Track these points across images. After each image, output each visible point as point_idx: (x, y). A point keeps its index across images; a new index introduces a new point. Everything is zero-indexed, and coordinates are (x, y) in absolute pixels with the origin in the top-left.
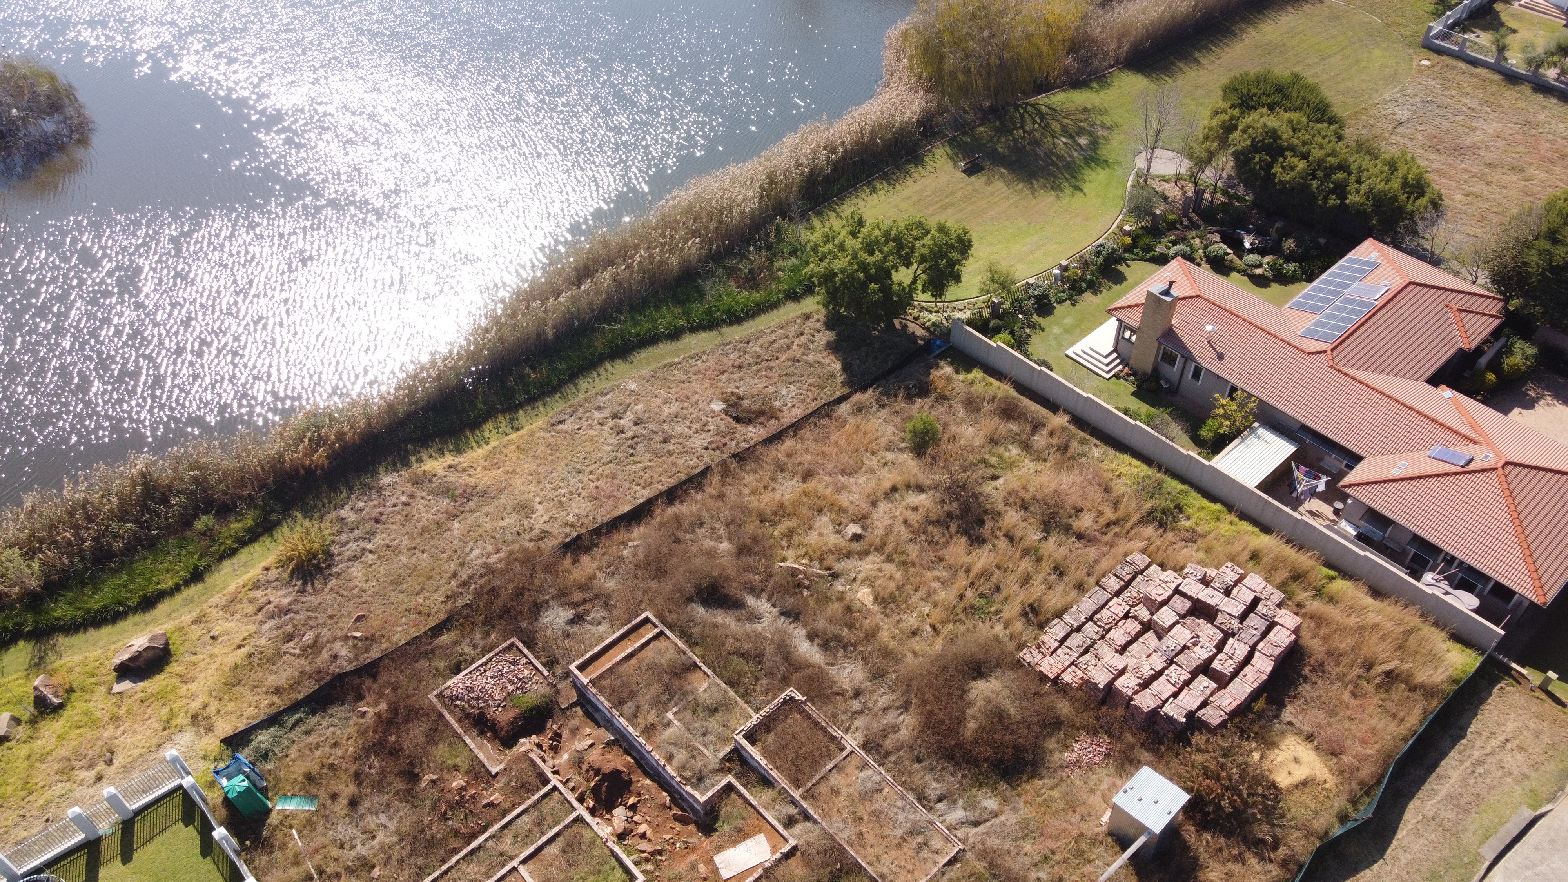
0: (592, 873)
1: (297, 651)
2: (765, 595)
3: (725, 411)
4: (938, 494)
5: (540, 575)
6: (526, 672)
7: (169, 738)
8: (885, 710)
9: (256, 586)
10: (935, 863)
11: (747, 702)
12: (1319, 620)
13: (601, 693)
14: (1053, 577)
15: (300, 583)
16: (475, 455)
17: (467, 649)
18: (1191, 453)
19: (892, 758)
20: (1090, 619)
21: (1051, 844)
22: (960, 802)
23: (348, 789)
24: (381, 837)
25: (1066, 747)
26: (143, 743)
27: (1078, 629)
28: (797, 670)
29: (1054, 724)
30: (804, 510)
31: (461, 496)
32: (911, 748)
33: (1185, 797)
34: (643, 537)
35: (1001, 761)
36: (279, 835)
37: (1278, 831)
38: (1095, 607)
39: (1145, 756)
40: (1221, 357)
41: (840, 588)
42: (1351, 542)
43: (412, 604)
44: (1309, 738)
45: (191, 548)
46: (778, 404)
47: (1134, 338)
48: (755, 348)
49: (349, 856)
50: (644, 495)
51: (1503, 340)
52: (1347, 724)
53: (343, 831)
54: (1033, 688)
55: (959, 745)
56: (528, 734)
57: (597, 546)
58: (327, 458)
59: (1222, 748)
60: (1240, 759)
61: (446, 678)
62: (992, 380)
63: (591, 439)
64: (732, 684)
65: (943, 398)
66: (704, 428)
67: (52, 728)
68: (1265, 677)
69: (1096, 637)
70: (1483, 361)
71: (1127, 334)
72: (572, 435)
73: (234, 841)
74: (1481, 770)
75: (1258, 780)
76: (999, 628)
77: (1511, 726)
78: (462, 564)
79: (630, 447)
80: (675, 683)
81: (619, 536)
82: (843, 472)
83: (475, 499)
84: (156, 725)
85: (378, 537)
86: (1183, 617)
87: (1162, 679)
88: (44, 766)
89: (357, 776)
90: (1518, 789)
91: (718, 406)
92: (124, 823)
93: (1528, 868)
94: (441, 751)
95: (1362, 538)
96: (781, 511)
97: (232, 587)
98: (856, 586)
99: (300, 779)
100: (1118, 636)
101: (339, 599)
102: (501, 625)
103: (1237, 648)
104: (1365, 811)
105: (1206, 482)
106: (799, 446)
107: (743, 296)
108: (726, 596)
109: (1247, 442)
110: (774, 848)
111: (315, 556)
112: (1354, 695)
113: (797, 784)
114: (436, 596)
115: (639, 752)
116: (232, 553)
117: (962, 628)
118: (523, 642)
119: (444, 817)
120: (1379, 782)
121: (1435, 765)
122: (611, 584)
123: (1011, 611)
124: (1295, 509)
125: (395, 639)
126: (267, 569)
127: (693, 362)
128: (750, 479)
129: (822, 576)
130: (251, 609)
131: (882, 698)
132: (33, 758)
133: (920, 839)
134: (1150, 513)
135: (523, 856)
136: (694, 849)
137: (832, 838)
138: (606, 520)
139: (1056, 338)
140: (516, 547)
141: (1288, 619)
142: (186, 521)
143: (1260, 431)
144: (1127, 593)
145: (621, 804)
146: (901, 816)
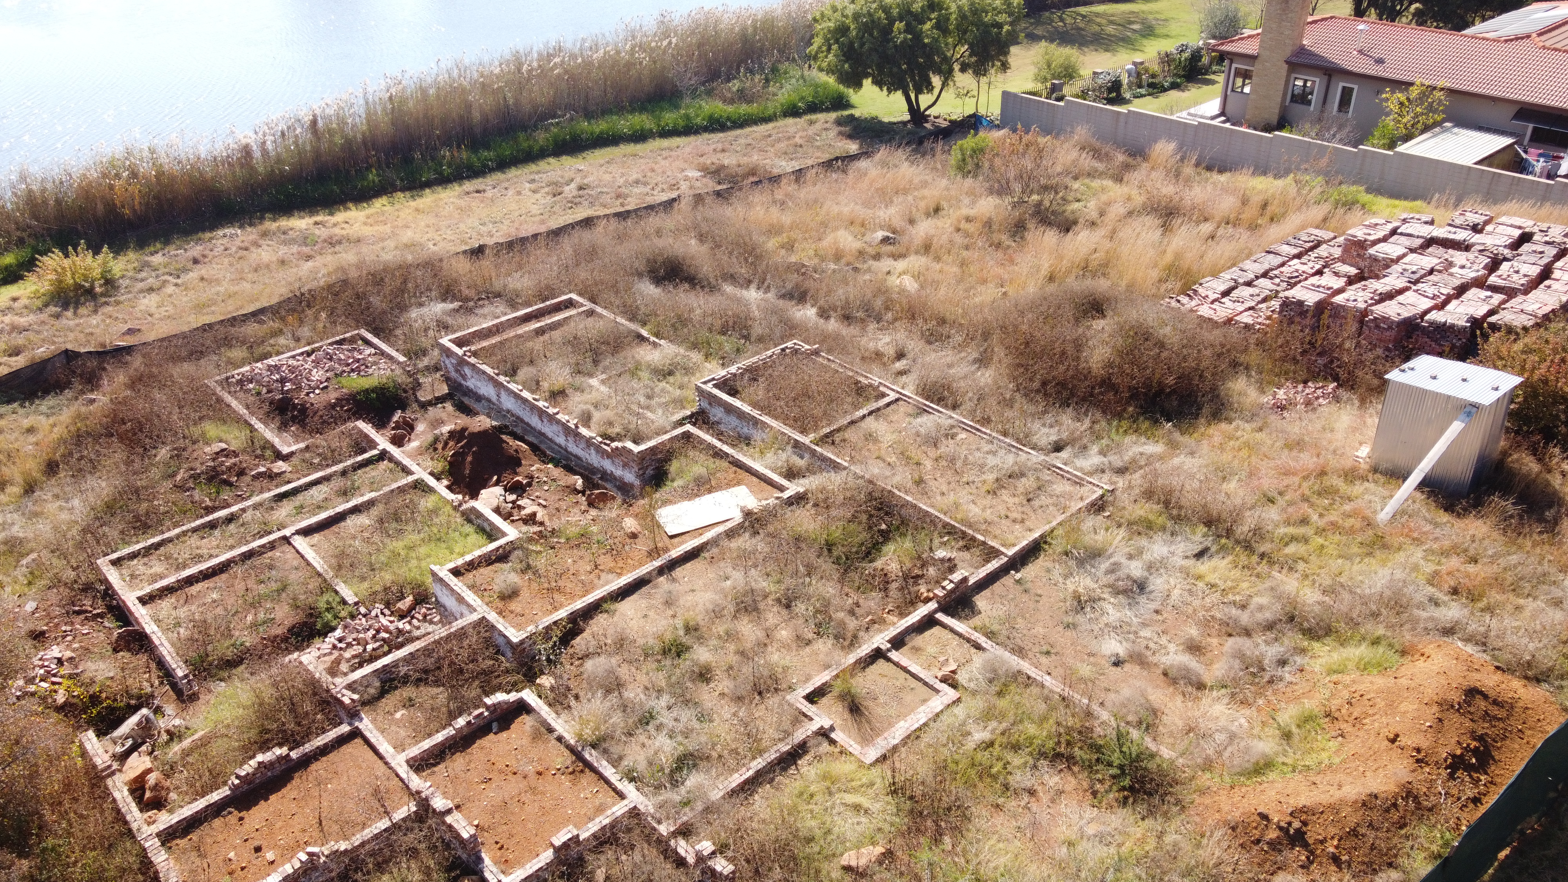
2: (753, 287)
3: (703, 176)
10: (1061, 509)
15: (57, 309)
16: (353, 215)
20: (1265, 275)
22: (1095, 449)
25: (1265, 391)
27: (1249, 284)
32: (998, 393)
33: (1510, 380)
38: (1267, 267)
40: (1380, 61)
41: (868, 278)
47: (1248, 86)
55: (1081, 377)
61: (240, 366)
63: (518, 201)
72: (491, 199)
83: (344, 244)
85: (192, 273)
86: (1416, 250)
87: (1410, 294)
91: (693, 174)
98: (891, 277)
101: (111, 321)
103: (1521, 267)
107: (730, 109)
108: (691, 277)
109: (1442, 136)
110: (765, 498)
113: (803, 430)
115: (537, 433)
118: (373, 333)
126: (15, 299)
137: (870, 483)
143: (1456, 130)
144: (1313, 255)
145: (497, 484)
146: (991, 461)
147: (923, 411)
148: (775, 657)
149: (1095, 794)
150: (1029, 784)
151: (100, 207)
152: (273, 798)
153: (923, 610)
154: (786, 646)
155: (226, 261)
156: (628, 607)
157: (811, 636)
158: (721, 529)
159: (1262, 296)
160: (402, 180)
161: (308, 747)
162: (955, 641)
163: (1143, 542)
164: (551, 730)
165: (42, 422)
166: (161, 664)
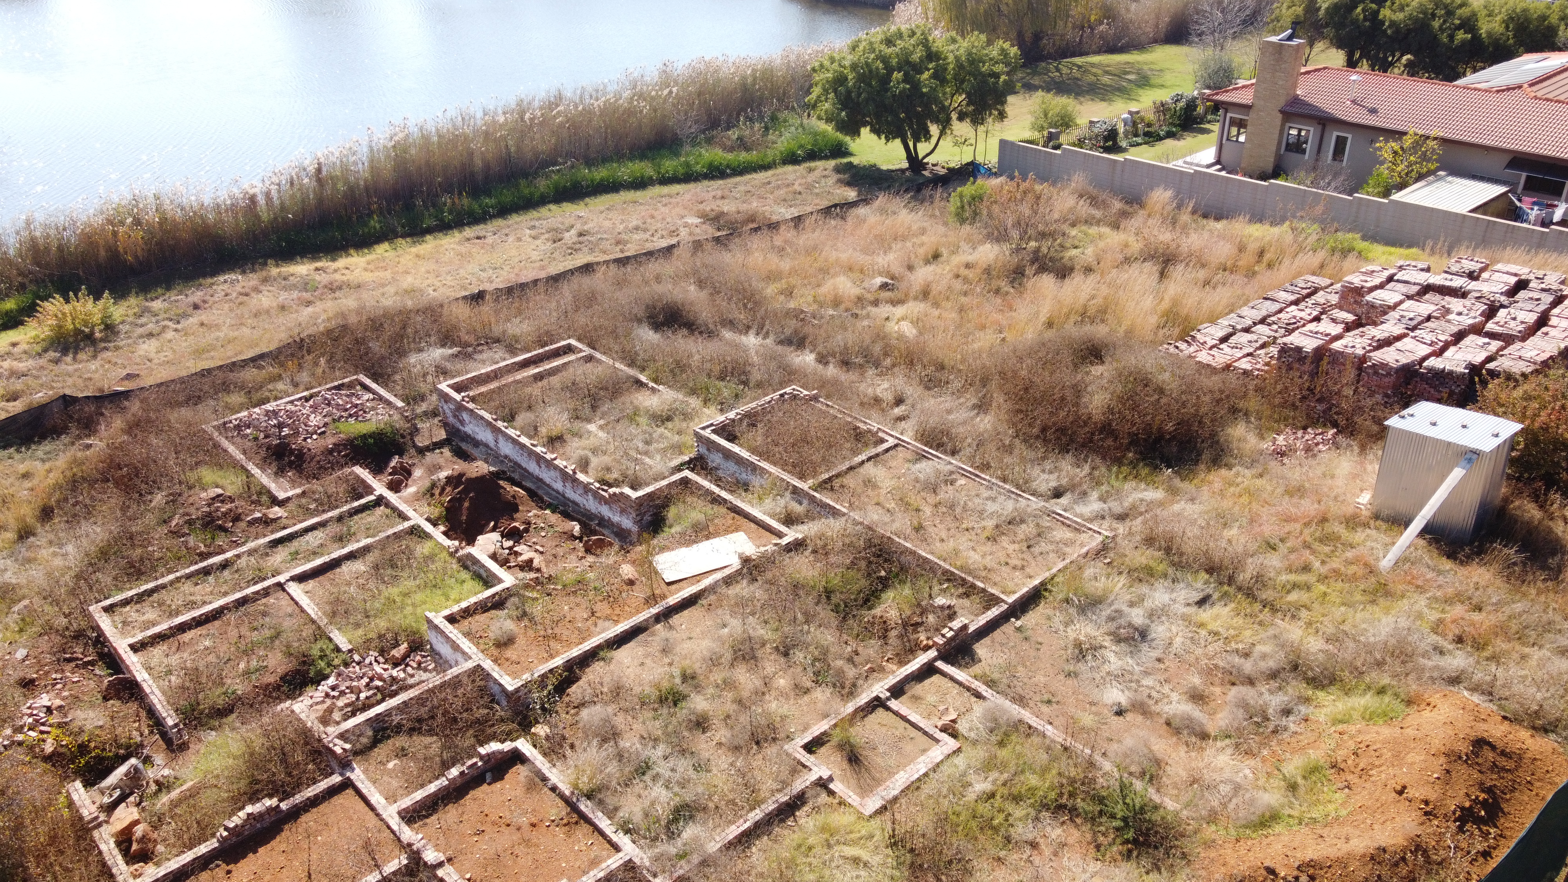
2: (752, 333)
3: (703, 223)
10: (1062, 555)
13: (482, 408)
15: (56, 354)
16: (354, 261)
20: (1263, 321)
22: (1095, 495)
25: (1264, 437)
27: (1247, 330)
31: (325, 287)
32: (998, 439)
33: (1510, 426)
38: (1265, 314)
40: (1373, 111)
41: (866, 324)
47: (1243, 136)
55: (1080, 423)
61: (238, 411)
83: (344, 290)
85: (192, 318)
86: (1412, 296)
87: (1408, 340)
91: (693, 220)
98: (889, 323)
101: (109, 366)
103: (1518, 314)
105: (1388, 224)
107: (730, 156)
108: (690, 322)
109: (1436, 185)
110: (764, 544)
113: (802, 476)
115: (535, 480)
118: (372, 378)
126: (14, 345)
127: (662, 199)
129: (838, 316)
135: (296, 572)
137: (869, 530)
143: (1450, 178)
144: (1310, 301)
145: (494, 530)
146: (991, 507)
147: (922, 457)
148: (774, 706)
149: (1098, 847)
150: (1030, 837)
151: (103, 253)
152: (261, 850)
153: (922, 659)
154: (783, 694)
155: (227, 306)
156: (624, 655)
157: (809, 684)
158: (718, 576)
159: (1260, 342)
160: (403, 227)
161: (298, 798)
162: (955, 689)
163: (1144, 589)
164: (544, 779)
165: (39, 467)
166: (151, 712)
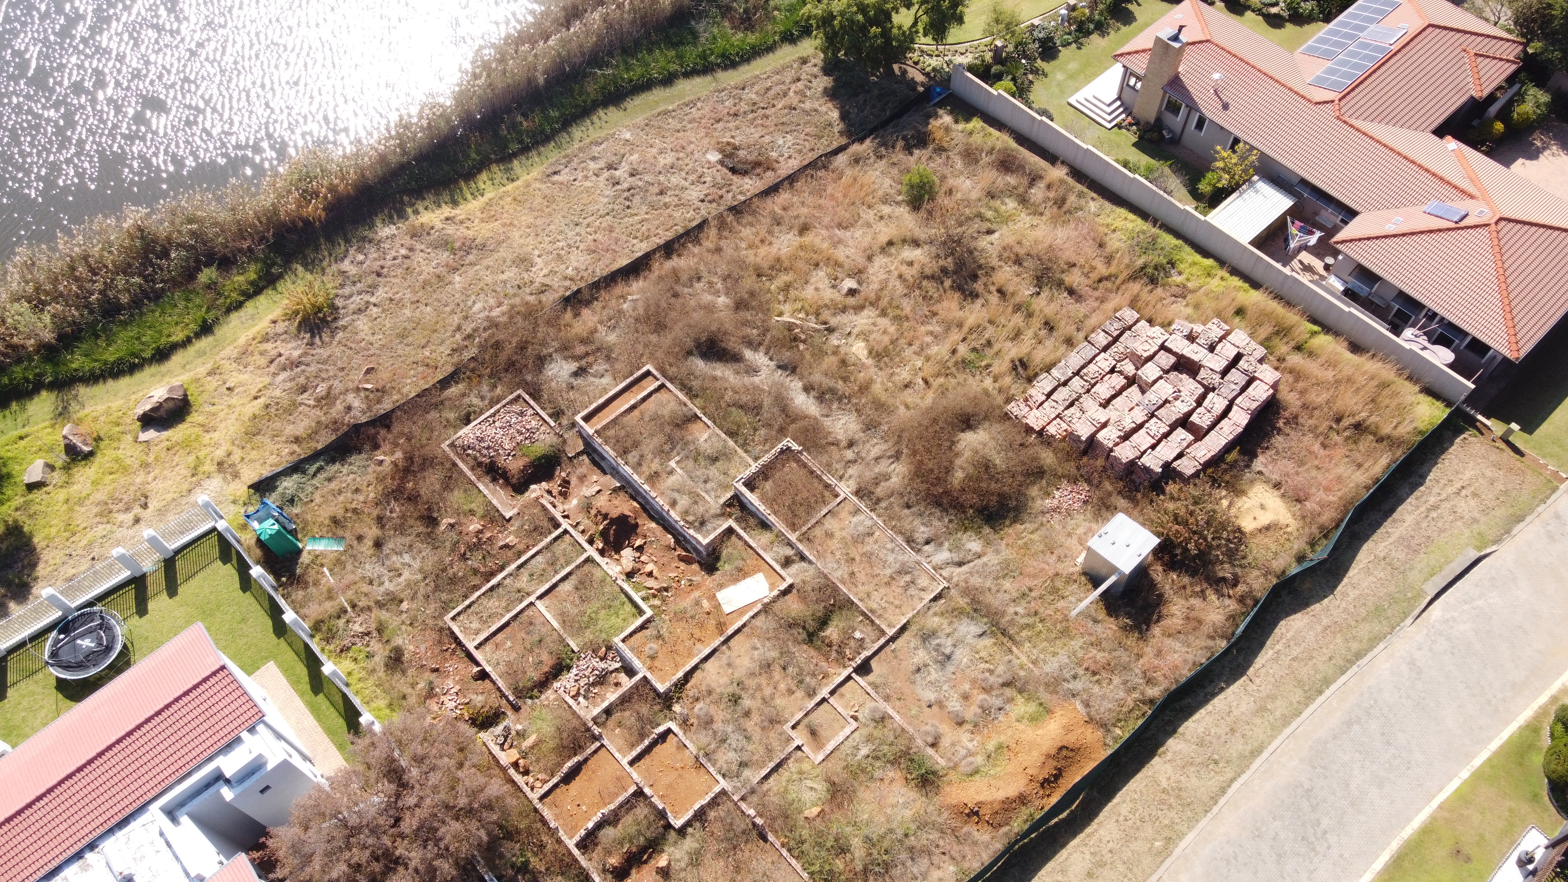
0: (604, 608)
1: (312, 402)
3: (721, 162)
4: (933, 249)
5: (542, 330)
6: (533, 423)
7: (199, 484)
8: (877, 459)
9: (266, 339)
10: (921, 599)
11: (746, 451)
12: (1297, 374)
13: (606, 443)
14: (1043, 332)
15: (308, 335)
16: (471, 206)
17: (476, 401)
18: (1188, 208)
19: (883, 504)
20: (1077, 373)
21: (1029, 582)
23: (372, 532)
24: (406, 574)
25: (1048, 494)
26: (174, 488)
27: (1065, 384)
28: (793, 421)
29: (1037, 473)
30: (801, 265)
31: (460, 249)
32: (902, 495)
33: (1155, 541)
34: (642, 291)
35: (986, 508)
36: (312, 572)
37: (1238, 570)
38: (1082, 362)
39: (1122, 502)
40: (1226, 106)
41: (836, 342)
42: (1338, 298)
43: (420, 357)
44: (1277, 486)
45: (198, 301)
46: (774, 154)
47: (1139, 85)
48: (750, 95)
49: (378, 592)
50: (642, 248)
51: (1517, 87)
52: (1314, 473)
53: (371, 569)
54: (1019, 439)
55: (946, 493)
56: (538, 481)
57: (597, 299)
58: (324, 209)
59: (1194, 497)
60: (1209, 507)
61: (457, 428)
62: (991, 130)
63: (587, 190)
64: (731, 434)
65: (940, 150)
66: (700, 180)
67: (85, 474)
68: (1240, 430)
69: (1082, 391)
70: (1493, 109)
71: (1132, 81)
72: (567, 186)
73: (271, 578)
74: (1434, 514)
75: (1223, 526)
76: (988, 382)
77: (1468, 474)
78: (466, 318)
79: (627, 199)
80: (678, 434)
81: (619, 289)
82: (840, 226)
83: (475, 252)
84: (185, 472)
85: (381, 290)
86: (1167, 372)
87: (1142, 432)
88: (83, 510)
89: (380, 520)
90: (1467, 532)
91: (714, 157)
92: (166, 561)
93: (1466, 602)
94: (456, 497)
95: (1349, 294)
96: (778, 266)
97: (242, 340)
98: (851, 340)
99: (327, 522)
100: (1103, 390)
101: (348, 352)
102: (507, 377)
103: (1216, 403)
104: (1322, 552)
105: (1201, 237)
106: (795, 199)
107: (739, 39)
108: (724, 350)
109: (1245, 196)
110: (772, 586)
111: (320, 310)
112: (1324, 446)
113: (793, 527)
114: (442, 349)
115: (644, 498)
116: (239, 306)
117: (953, 381)
118: (530, 394)
119: (463, 557)
120: (1337, 526)
121: (1392, 510)
122: (612, 338)
123: (1001, 366)
124: (1284, 265)
125: (405, 390)
126: (274, 322)
127: (687, 109)
128: (746, 232)
129: (818, 331)
130: (263, 361)
131: (875, 448)
132: (71, 502)
133: (908, 578)
134: (1142, 269)
135: (539, 593)
136: (698, 586)
137: (826, 577)
138: (605, 273)
139: (1059, 85)
140: (517, 301)
141: (1268, 374)
142: (190, 275)
143: (1259, 185)
145: (628, 546)
146: (890, 558)
147: (857, 511)
149: (906, 781)
150: (881, 776)
152: (577, 780)
153: (846, 672)
154: (783, 695)
155: (398, 272)
157: (794, 688)
158: (751, 613)
159: (1069, 400)
161: (585, 755)
162: (860, 692)
163: (956, 624)
164: (685, 745)
166: (499, 689)
